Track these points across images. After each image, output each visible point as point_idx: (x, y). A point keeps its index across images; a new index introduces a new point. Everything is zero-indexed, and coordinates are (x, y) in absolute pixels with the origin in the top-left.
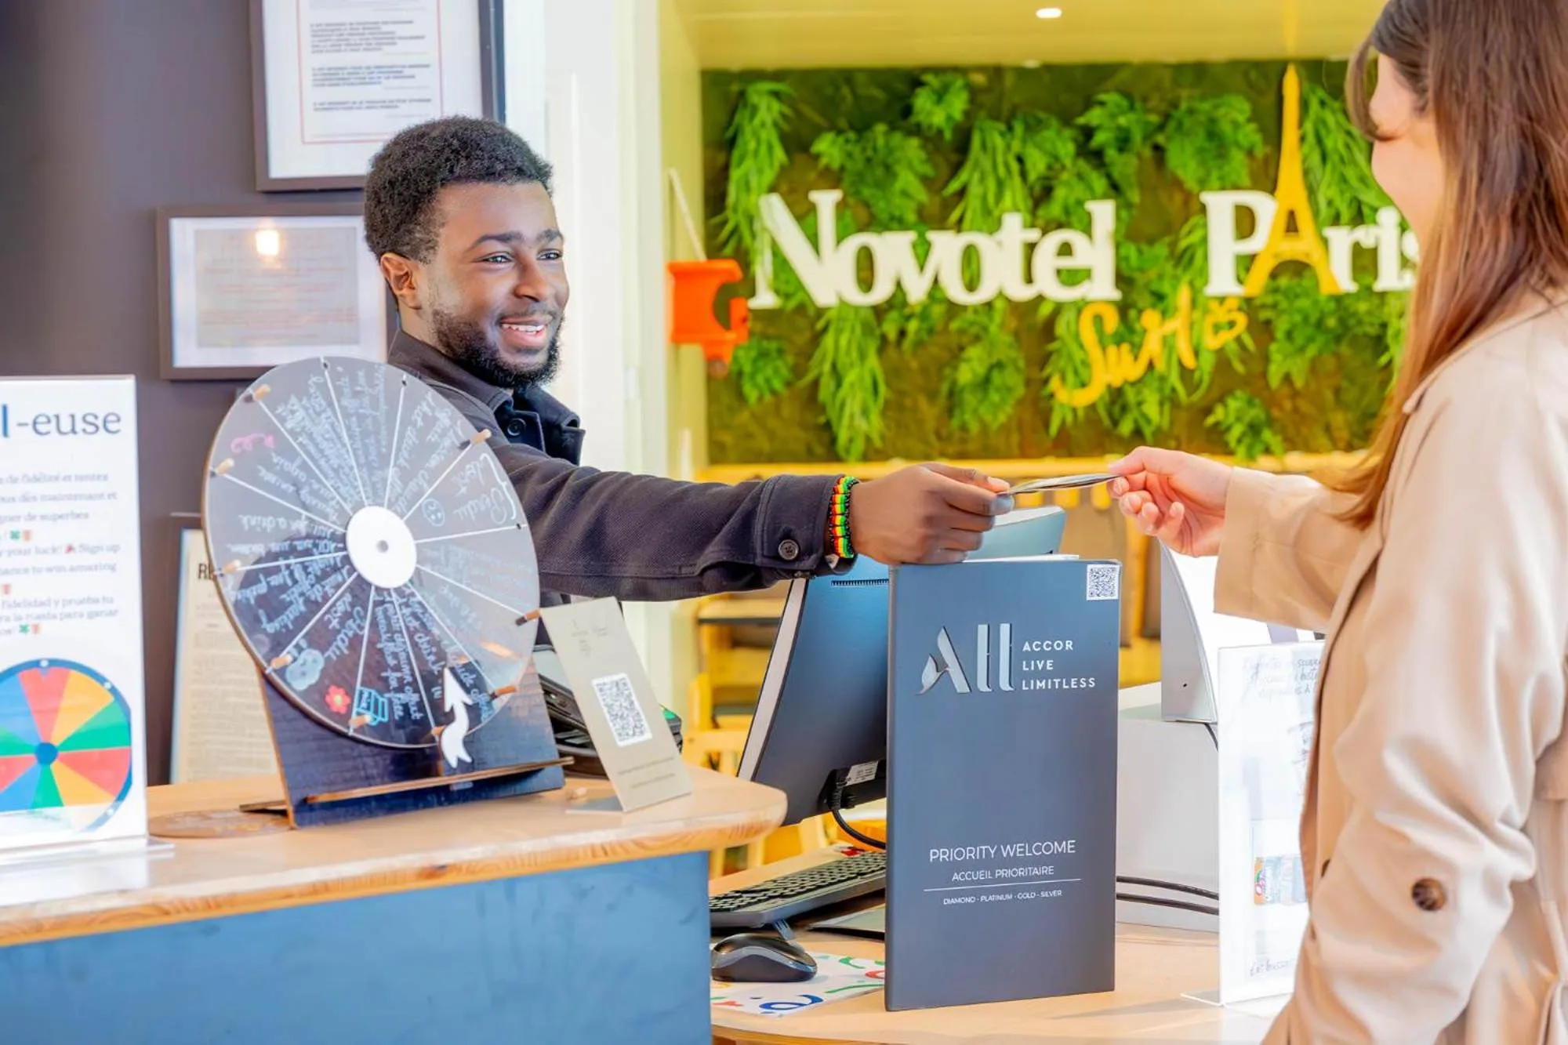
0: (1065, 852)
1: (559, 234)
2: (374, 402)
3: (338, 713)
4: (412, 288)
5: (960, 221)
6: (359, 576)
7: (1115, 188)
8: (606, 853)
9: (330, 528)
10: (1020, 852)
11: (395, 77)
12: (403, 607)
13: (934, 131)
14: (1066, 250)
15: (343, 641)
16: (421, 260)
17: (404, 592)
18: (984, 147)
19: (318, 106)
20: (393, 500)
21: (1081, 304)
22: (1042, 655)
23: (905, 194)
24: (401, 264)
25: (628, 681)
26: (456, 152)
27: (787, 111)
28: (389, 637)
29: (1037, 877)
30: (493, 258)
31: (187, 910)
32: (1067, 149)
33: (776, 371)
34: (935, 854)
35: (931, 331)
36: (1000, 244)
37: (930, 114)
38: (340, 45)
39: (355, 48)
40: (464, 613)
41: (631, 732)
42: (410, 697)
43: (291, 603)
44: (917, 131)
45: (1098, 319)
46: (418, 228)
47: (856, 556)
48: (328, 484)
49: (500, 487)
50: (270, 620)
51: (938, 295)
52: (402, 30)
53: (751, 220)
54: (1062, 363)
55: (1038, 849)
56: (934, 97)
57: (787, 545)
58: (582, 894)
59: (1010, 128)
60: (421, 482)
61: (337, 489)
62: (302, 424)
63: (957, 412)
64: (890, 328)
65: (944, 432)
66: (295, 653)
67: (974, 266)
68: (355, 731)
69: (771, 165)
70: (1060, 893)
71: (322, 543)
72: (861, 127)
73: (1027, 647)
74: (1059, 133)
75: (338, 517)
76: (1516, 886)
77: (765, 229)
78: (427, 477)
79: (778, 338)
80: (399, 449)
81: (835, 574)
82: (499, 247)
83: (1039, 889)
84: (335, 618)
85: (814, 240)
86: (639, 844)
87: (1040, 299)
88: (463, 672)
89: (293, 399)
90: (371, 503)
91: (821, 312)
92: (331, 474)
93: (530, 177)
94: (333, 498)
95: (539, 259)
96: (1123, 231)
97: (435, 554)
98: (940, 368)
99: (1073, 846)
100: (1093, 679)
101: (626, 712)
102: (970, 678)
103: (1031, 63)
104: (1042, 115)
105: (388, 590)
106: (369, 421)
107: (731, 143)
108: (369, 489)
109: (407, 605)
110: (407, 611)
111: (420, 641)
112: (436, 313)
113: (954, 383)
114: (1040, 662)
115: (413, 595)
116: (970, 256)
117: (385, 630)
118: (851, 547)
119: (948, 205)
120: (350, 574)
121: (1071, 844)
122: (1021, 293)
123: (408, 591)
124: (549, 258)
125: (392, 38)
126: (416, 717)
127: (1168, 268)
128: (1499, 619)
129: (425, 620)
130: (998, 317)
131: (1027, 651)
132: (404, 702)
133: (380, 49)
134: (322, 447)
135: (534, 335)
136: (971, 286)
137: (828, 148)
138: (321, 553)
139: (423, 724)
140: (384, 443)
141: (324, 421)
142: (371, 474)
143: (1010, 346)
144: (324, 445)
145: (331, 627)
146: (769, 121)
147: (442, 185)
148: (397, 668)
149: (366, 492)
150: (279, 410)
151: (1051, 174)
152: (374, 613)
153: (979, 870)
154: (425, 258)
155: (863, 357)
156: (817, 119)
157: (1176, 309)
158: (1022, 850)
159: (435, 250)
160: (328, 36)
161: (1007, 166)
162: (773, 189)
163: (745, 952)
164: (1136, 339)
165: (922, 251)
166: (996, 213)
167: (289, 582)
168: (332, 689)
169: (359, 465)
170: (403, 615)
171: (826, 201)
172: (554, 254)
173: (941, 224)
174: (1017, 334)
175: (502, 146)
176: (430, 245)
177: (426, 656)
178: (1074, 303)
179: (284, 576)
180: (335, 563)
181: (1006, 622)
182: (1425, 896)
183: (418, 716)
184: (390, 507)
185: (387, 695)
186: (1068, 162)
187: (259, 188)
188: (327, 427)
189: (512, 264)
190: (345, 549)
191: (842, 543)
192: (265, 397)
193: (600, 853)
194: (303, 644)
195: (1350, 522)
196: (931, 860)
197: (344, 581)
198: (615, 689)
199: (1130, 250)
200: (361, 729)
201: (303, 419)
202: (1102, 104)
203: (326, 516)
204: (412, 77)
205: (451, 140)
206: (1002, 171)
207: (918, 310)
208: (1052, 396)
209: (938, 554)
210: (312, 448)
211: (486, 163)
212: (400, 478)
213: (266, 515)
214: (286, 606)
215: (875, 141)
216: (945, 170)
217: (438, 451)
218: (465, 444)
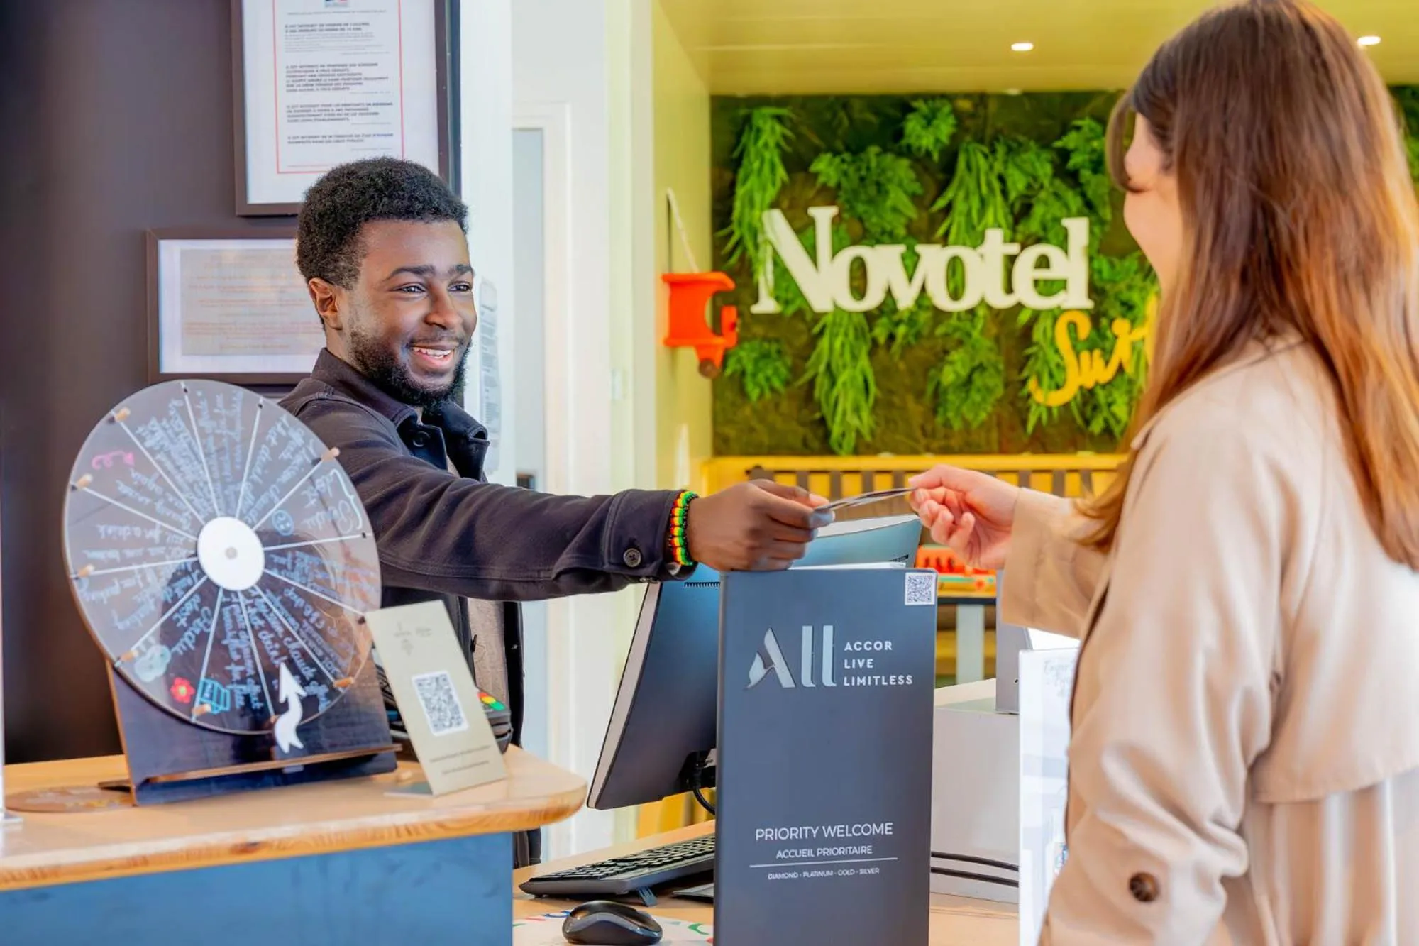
0: (882, 833)
1: (470, 269)
2: (231, 425)
3: (182, 703)
4: (334, 310)
5: (947, 234)
6: (208, 580)
7: (1089, 207)
8: (409, 832)
9: (182, 536)
10: (841, 833)
11: (361, 114)
12: (249, 608)
13: (923, 150)
14: (1043, 262)
15: (190, 638)
16: (344, 286)
17: (250, 593)
18: (969, 167)
19: (291, 140)
20: (245, 511)
21: (1057, 312)
22: (863, 655)
23: (895, 210)
24: (326, 289)
25: (449, 677)
26: (380, 191)
27: (789, 133)
28: (234, 635)
29: (855, 856)
30: (407, 288)
31: (14, 879)
32: (1045, 170)
33: (776, 371)
34: (760, 833)
35: (918, 335)
36: (982, 256)
37: (919, 137)
38: (312, 85)
39: (325, 87)
40: (307, 613)
41: (447, 723)
42: (252, 689)
43: (142, 603)
44: (907, 152)
45: (1072, 327)
46: (342, 257)
47: (696, 563)
48: (182, 496)
49: (348, 501)
50: (122, 619)
51: (926, 303)
52: (367, 72)
53: (754, 234)
54: (1039, 366)
55: (858, 830)
56: (924, 122)
57: (631, 554)
58: (393, 868)
59: (993, 151)
60: (272, 494)
61: (191, 502)
62: (161, 443)
63: (941, 410)
64: (880, 333)
65: (929, 428)
66: (143, 649)
67: (958, 277)
68: (198, 719)
69: (774, 184)
70: (877, 870)
71: (174, 550)
72: (856, 149)
73: (848, 647)
74: (1038, 156)
75: (191, 527)
76: (1226, 880)
77: (768, 242)
78: (278, 491)
79: (777, 341)
80: (252, 466)
81: (676, 579)
82: (412, 278)
83: (857, 866)
84: (183, 617)
85: (812, 252)
86: (441, 825)
87: (1020, 306)
88: (303, 667)
89: (153, 421)
90: (223, 514)
91: (817, 317)
92: (186, 488)
93: (446, 216)
94: (187, 510)
95: (449, 290)
96: (1096, 245)
97: (282, 561)
98: (927, 370)
99: (890, 828)
100: (911, 677)
101: (444, 705)
102: (796, 674)
103: (1014, 91)
104: (1021, 138)
105: (236, 593)
106: (225, 440)
107: (736, 164)
108: (221, 500)
109: (253, 606)
110: (253, 611)
111: (264, 638)
112: (354, 335)
113: (938, 384)
114: (861, 661)
115: (259, 597)
116: (955, 266)
117: (231, 627)
118: (688, 556)
119: (934, 222)
120: (199, 577)
121: (889, 826)
122: (1002, 301)
123: (254, 593)
124: (459, 289)
125: (360, 79)
126: (256, 707)
127: (1138, 279)
128: (1207, 637)
129: (269, 619)
130: (980, 324)
131: (848, 651)
132: (245, 693)
133: (348, 89)
134: (178, 463)
135: (442, 359)
136: (956, 295)
137: (826, 167)
138: (173, 559)
139: (264, 711)
140: (238, 460)
141: (182, 440)
142: (225, 486)
143: (991, 350)
144: (181, 462)
145: (179, 625)
146: (772, 144)
147: (366, 220)
148: (241, 662)
149: (218, 504)
150: (140, 430)
151: (1030, 193)
152: (221, 615)
153: (802, 848)
154: (347, 284)
155: (855, 357)
156: (816, 141)
157: (1145, 318)
158: (842, 831)
159: (356, 278)
160: (303, 77)
161: (989, 184)
162: (774, 205)
163: (599, 917)
164: (1107, 345)
165: (911, 263)
166: (979, 228)
167: (141, 585)
168: (178, 681)
169: (214, 481)
170: (249, 615)
171: (823, 215)
172: (464, 286)
173: (929, 240)
174: (997, 340)
175: (422, 187)
176: (353, 273)
177: (269, 652)
178: (1051, 311)
179: (136, 579)
180: (186, 569)
181: (830, 624)
182: (1142, 888)
183: (258, 705)
184: (242, 517)
185: (230, 687)
186: (1046, 183)
187: (237, 213)
188: (186, 446)
189: (425, 294)
190: (196, 555)
191: (680, 553)
192: (127, 420)
193: (403, 832)
194: (152, 640)
195: (1093, 547)
196: (757, 839)
197: (194, 584)
198: (434, 685)
199: (1102, 263)
200: (205, 716)
201: (162, 439)
202: (1078, 128)
203: (179, 526)
204: (376, 114)
205: (377, 179)
206: (984, 189)
207: (906, 316)
208: (1029, 396)
209: (764, 561)
210: (169, 465)
211: (406, 203)
212: (253, 493)
213: (122, 525)
214: (139, 605)
215: (869, 162)
216: (933, 190)
217: (290, 467)
218: (316, 461)
